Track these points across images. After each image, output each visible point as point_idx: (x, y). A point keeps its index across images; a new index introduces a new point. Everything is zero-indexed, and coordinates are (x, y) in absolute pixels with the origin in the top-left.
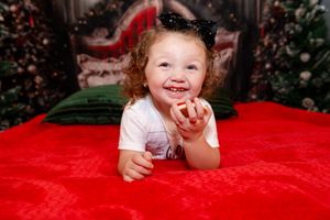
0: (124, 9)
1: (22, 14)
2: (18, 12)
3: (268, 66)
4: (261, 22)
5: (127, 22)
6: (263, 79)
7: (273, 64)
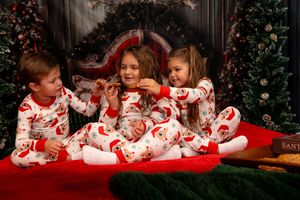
0: (112, 39)
1: (28, 42)
2: (24, 40)
3: (230, 86)
4: (225, 50)
5: (114, 49)
6: (226, 97)
7: (234, 85)
